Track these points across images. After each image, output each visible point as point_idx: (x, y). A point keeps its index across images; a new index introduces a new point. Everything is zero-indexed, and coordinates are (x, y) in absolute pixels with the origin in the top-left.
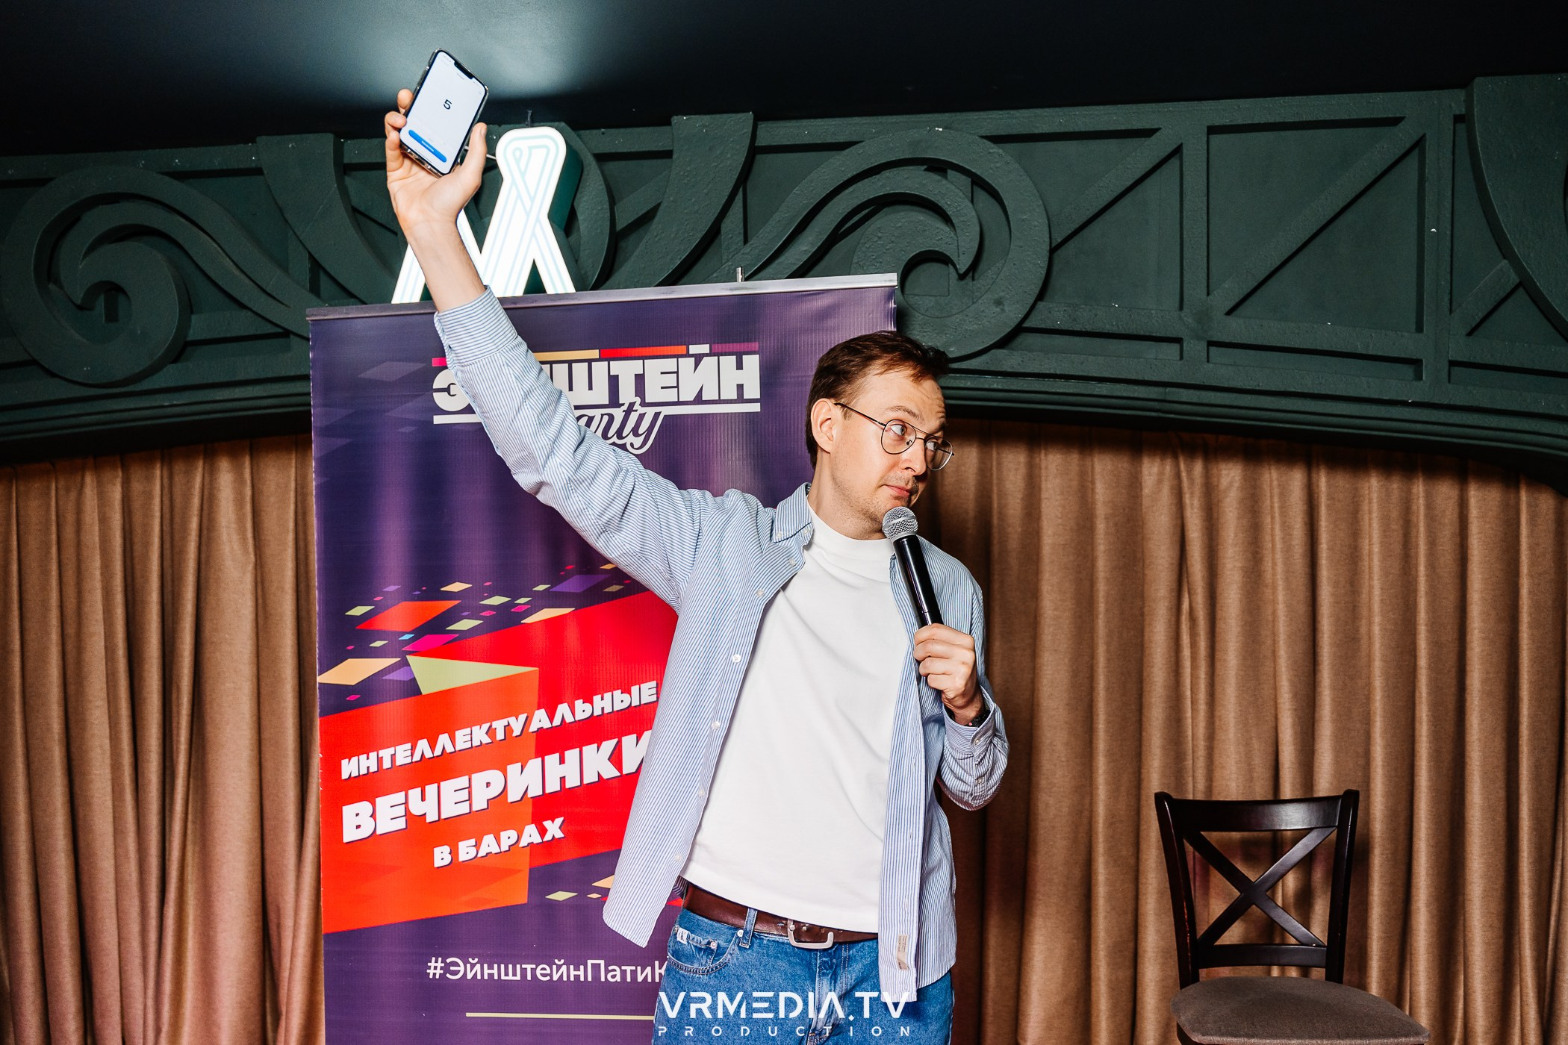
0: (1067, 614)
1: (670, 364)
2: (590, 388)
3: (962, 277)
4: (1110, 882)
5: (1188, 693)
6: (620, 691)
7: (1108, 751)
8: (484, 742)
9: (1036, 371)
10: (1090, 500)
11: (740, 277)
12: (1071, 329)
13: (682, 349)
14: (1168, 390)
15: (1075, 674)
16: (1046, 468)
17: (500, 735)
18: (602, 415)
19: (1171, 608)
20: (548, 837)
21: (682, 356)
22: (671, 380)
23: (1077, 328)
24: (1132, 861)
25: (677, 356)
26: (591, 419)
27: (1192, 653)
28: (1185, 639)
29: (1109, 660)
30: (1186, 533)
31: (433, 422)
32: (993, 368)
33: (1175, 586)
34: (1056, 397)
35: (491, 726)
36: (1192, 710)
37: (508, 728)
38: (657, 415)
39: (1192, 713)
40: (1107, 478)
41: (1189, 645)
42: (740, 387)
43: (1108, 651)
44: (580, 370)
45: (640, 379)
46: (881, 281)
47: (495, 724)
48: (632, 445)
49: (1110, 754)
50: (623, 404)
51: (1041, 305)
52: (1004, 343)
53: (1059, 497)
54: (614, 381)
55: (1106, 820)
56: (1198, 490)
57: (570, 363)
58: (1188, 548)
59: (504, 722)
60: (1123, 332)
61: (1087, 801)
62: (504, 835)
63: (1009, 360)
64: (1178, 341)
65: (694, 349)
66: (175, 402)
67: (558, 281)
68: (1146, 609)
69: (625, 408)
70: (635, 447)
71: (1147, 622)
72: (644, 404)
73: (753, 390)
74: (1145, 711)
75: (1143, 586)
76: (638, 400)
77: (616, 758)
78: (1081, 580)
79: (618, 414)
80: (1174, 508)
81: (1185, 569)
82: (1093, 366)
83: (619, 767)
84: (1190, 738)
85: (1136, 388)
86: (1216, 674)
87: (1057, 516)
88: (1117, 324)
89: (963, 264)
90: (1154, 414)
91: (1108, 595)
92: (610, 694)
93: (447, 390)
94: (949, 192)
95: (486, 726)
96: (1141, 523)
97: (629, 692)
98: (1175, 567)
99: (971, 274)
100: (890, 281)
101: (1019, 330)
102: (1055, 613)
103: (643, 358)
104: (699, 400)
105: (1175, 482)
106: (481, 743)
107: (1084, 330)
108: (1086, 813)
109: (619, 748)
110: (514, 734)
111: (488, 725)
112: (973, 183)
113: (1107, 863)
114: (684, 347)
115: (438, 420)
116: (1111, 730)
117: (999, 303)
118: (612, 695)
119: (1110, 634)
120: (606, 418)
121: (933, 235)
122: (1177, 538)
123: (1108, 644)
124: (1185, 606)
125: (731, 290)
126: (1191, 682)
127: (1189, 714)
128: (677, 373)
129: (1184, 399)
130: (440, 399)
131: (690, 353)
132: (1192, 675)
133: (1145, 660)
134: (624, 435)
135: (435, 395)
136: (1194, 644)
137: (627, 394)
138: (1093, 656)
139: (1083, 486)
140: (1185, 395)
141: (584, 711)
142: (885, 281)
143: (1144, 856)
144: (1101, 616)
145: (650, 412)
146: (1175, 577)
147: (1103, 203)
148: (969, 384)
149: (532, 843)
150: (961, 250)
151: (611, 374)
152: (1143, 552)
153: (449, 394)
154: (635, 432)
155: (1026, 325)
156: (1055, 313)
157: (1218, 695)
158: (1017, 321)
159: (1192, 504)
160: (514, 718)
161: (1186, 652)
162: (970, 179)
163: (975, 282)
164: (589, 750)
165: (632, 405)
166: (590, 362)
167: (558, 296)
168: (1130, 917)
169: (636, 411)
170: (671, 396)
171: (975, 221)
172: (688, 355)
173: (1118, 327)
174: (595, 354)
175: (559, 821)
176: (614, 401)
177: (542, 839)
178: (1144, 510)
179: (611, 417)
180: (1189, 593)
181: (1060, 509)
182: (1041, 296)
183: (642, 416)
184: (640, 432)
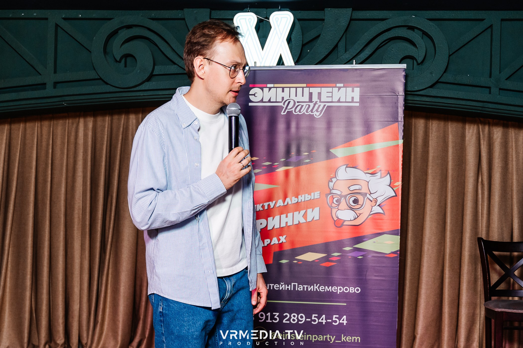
0: (438, 181)
1: (330, 90)
2: (303, 96)
3: (418, 64)
4: (450, 278)
5: (480, 211)
6: (307, 194)
7: (451, 230)
8: (260, 210)
9: (441, 96)
10: (447, 141)
11: (354, 63)
12: (454, 82)
13: (334, 85)
14: (485, 104)
15: (440, 202)
16: (432, 129)
17: (266, 208)
18: (306, 105)
19: (475, 180)
20: (280, 242)
21: (334, 87)
22: (330, 95)
23: (456, 82)
24: (458, 271)
25: (333, 87)
26: (302, 106)
27: (482, 196)
28: (480, 191)
29: (452, 198)
30: (481, 154)
31: (249, 105)
32: (427, 94)
33: (477, 172)
34: (446, 105)
35: (263, 205)
36: (481, 217)
37: (269, 205)
38: (325, 105)
39: (481, 218)
40: (453, 133)
41: (481, 194)
42: (353, 98)
43: (452, 194)
44: (300, 90)
45: (320, 94)
46: (401, 66)
47: (265, 204)
48: (316, 115)
49: (452, 231)
50: (314, 102)
51: (445, 74)
52: (431, 87)
53: (436, 140)
54: (311, 94)
55: (450, 255)
56: (486, 139)
57: (296, 88)
58: (481, 159)
59: (268, 203)
60: (471, 84)
61: (443, 248)
62: (266, 241)
63: (433, 92)
64: (489, 88)
65: (338, 85)
66: (145, 95)
67: (289, 61)
68: (466, 180)
69: (314, 103)
70: (317, 115)
71: (466, 185)
72: (320, 102)
73: (357, 99)
74: (464, 216)
75: (465, 172)
76: (319, 101)
77: (305, 216)
78: (443, 169)
79: (312, 105)
80: (477, 145)
81: (480, 166)
82: (461, 95)
83: (306, 219)
84: (480, 227)
85: (474, 102)
86: (491, 204)
87: (435, 146)
88: (469, 82)
89: (420, 60)
90: (479, 111)
91: (452, 175)
92: (304, 195)
93: (254, 95)
94: (415, 36)
95: (261, 205)
96: (465, 150)
97: (311, 195)
98: (477, 166)
99: (421, 64)
100: (404, 66)
101: (437, 82)
102: (434, 180)
103: (321, 87)
104: (339, 101)
105: (478, 136)
106: (259, 210)
107: (458, 83)
108: (442, 253)
109: (305, 213)
110: (271, 207)
111: (262, 204)
112: (423, 33)
113: (449, 270)
114: (335, 84)
115: (250, 104)
116: (453, 223)
117: (431, 73)
118: (305, 196)
119: (453, 188)
120: (307, 106)
121: (410, 50)
122: (478, 155)
123: (452, 192)
124: (480, 180)
125: (352, 67)
126: (481, 207)
127: (480, 218)
128: (332, 92)
129: (490, 107)
130: (251, 98)
131: (337, 86)
132: (482, 204)
133: (465, 198)
134: (313, 111)
135: (250, 96)
136: (483, 193)
137: (315, 98)
138: (446, 197)
139: (444, 136)
140: (490, 106)
141: (295, 200)
142: (403, 66)
143: (462, 268)
144: (450, 182)
145: (322, 105)
146: (477, 169)
147: (465, 42)
148: (418, 99)
149: (275, 243)
150: (419, 56)
151: (310, 92)
152: (465, 160)
153: (255, 96)
154: (317, 111)
155: (439, 81)
156: (449, 78)
157: (492, 211)
158: (437, 80)
159: (484, 144)
160: (271, 202)
161: (480, 196)
162: (422, 33)
163: (422, 66)
164: (296, 213)
165: (316, 102)
166: (303, 88)
167: (288, 66)
168: (457, 291)
169: (318, 104)
170: (330, 100)
171: (424, 46)
172: (336, 87)
173: (470, 82)
174: (305, 85)
175: (284, 236)
176: (311, 100)
177: (279, 242)
178: (466, 145)
179: (309, 106)
180: (482, 175)
181: (436, 144)
182: (445, 72)
183: (319, 106)
184: (319, 111)
